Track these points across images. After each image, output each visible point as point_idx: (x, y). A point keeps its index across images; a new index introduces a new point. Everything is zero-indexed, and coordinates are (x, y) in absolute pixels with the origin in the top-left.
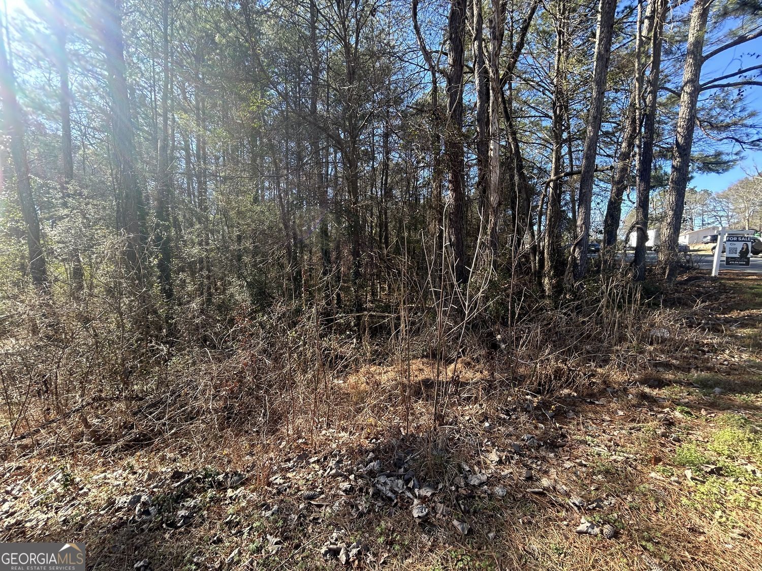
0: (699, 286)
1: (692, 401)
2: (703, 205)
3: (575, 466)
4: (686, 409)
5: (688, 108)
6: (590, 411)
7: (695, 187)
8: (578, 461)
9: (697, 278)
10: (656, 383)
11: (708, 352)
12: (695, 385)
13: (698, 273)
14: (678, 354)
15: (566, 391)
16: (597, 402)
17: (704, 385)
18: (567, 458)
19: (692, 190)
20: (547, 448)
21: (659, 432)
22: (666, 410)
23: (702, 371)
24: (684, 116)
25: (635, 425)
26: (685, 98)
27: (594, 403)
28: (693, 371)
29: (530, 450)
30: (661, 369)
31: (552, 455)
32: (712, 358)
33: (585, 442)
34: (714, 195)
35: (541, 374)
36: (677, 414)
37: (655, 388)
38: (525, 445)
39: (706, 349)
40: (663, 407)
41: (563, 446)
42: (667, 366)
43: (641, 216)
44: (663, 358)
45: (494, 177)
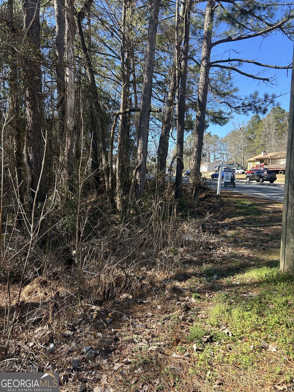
0: (210, 202)
1: (201, 287)
2: (215, 145)
3: (122, 366)
4: (198, 295)
5: (204, 76)
6: (139, 311)
7: (211, 132)
8: (125, 360)
9: (209, 196)
10: (183, 277)
11: (212, 249)
12: (204, 275)
13: (210, 193)
14: (197, 253)
15: (125, 295)
16: (144, 302)
17: (209, 274)
18: (117, 360)
19: (209, 134)
20: (102, 356)
21: (181, 317)
22: (186, 299)
23: (208, 263)
24: (202, 81)
25: (167, 315)
26: (203, 69)
27: (142, 303)
28: (204, 264)
29: (87, 362)
30: (187, 265)
31: (105, 361)
32: (214, 254)
33: (132, 341)
34: (220, 139)
35: (106, 283)
36: (193, 300)
37: (182, 282)
38: (83, 358)
39: (211, 247)
40: (185, 297)
41: (114, 350)
42: (190, 262)
43: (179, 150)
44: (188, 257)
45: (70, 102)
